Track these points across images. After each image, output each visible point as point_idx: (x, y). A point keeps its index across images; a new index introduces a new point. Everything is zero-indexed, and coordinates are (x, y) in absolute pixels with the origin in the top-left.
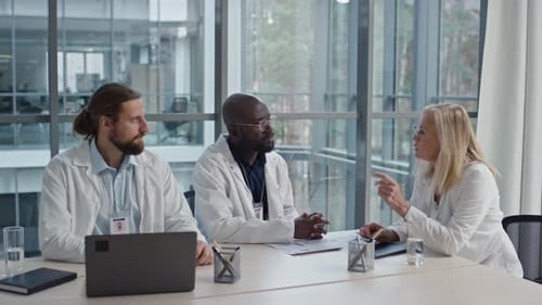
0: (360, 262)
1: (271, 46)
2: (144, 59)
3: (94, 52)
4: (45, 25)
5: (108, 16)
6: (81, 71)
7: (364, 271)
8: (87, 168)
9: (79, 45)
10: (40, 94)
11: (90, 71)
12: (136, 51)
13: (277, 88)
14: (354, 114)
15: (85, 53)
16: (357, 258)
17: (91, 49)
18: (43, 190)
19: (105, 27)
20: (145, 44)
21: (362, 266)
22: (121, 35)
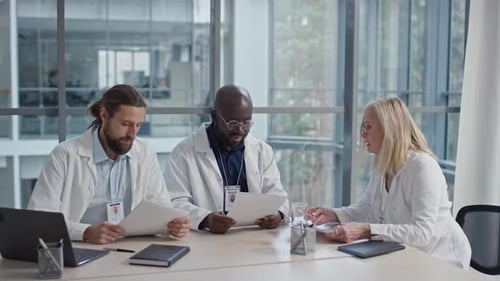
0: (301, 246)
1: (303, 45)
2: (185, 57)
3: (141, 51)
4: (54, 26)
5: (147, 18)
6: (129, 69)
7: (304, 254)
8: (89, 158)
9: (126, 45)
10: (90, 89)
11: (138, 68)
12: (177, 50)
13: (308, 84)
14: (342, 109)
15: (133, 52)
16: (299, 242)
17: (137, 48)
18: (41, 176)
19: (144, 28)
20: (186, 43)
21: (303, 249)
22: (165, 35)
